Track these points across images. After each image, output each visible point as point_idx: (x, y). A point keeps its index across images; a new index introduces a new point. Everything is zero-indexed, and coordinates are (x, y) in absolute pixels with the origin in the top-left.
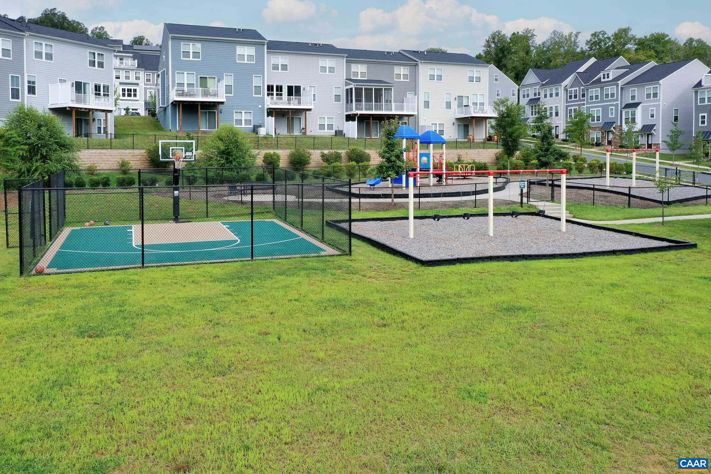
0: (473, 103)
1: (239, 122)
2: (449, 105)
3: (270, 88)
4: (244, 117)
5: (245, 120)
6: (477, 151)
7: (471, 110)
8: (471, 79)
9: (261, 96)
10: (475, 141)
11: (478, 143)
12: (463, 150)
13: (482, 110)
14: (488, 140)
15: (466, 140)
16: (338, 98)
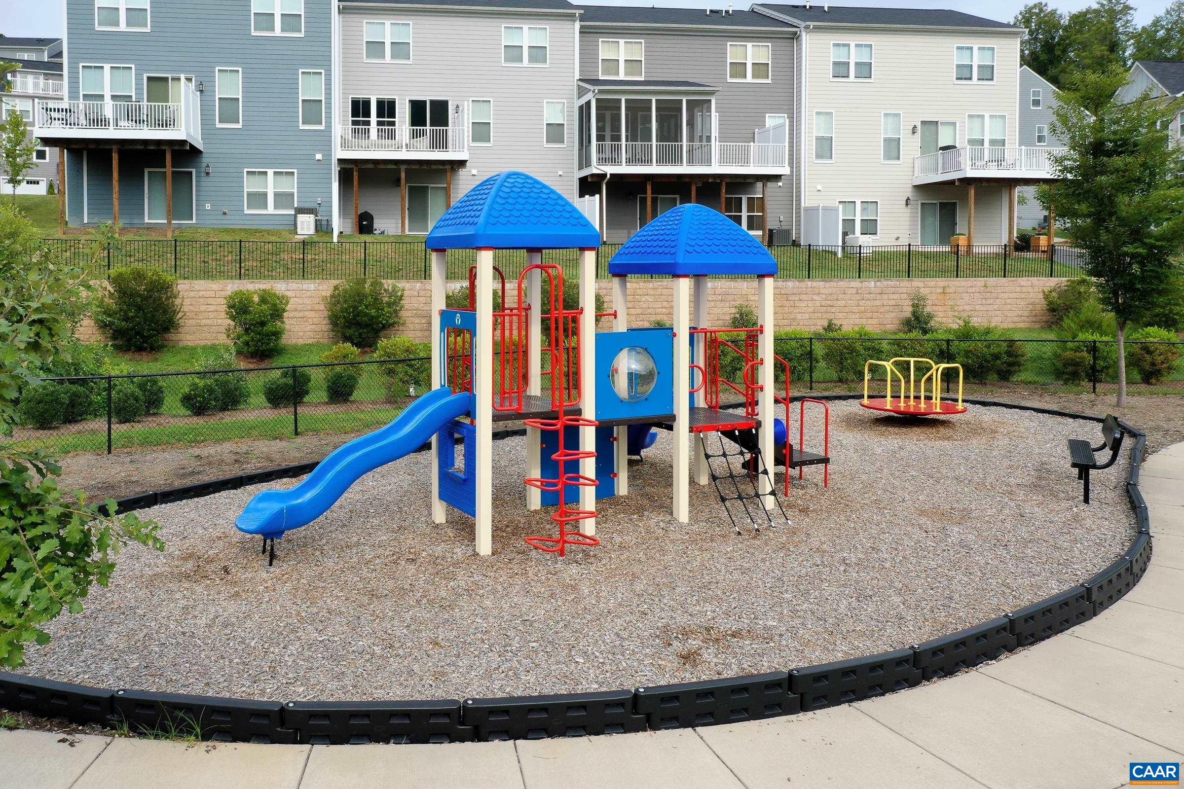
0: (971, 142)
1: (259, 199)
2: (893, 148)
3: (360, 108)
4: (271, 186)
5: (276, 195)
6: (980, 282)
7: (961, 159)
8: (964, 73)
9: (322, 127)
10: (975, 250)
11: (987, 257)
12: (931, 282)
13: (1000, 162)
14: (1018, 248)
15: (947, 249)
16: (555, 132)
